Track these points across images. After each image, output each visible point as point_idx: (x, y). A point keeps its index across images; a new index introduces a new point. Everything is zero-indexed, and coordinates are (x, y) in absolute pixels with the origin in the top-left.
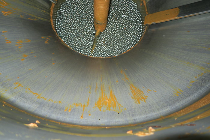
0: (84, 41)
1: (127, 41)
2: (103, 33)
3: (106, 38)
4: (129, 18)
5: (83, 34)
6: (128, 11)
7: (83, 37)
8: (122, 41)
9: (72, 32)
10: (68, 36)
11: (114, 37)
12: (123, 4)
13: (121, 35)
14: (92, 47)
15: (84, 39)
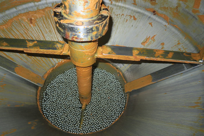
0: (71, 116)
1: (113, 110)
2: (89, 106)
3: (92, 109)
4: (110, 88)
5: (70, 110)
6: (109, 82)
7: (70, 112)
8: (108, 110)
9: (58, 110)
10: (55, 114)
11: (100, 107)
12: (103, 77)
13: (106, 104)
14: (80, 122)
15: (71, 114)
